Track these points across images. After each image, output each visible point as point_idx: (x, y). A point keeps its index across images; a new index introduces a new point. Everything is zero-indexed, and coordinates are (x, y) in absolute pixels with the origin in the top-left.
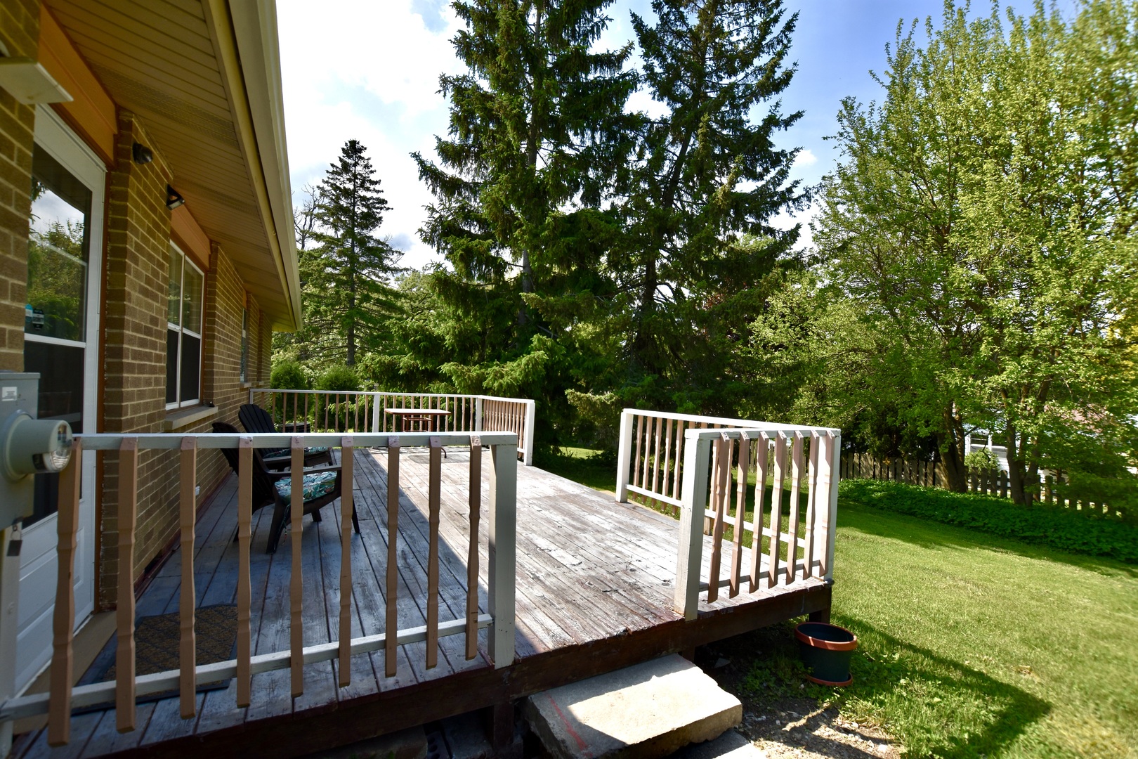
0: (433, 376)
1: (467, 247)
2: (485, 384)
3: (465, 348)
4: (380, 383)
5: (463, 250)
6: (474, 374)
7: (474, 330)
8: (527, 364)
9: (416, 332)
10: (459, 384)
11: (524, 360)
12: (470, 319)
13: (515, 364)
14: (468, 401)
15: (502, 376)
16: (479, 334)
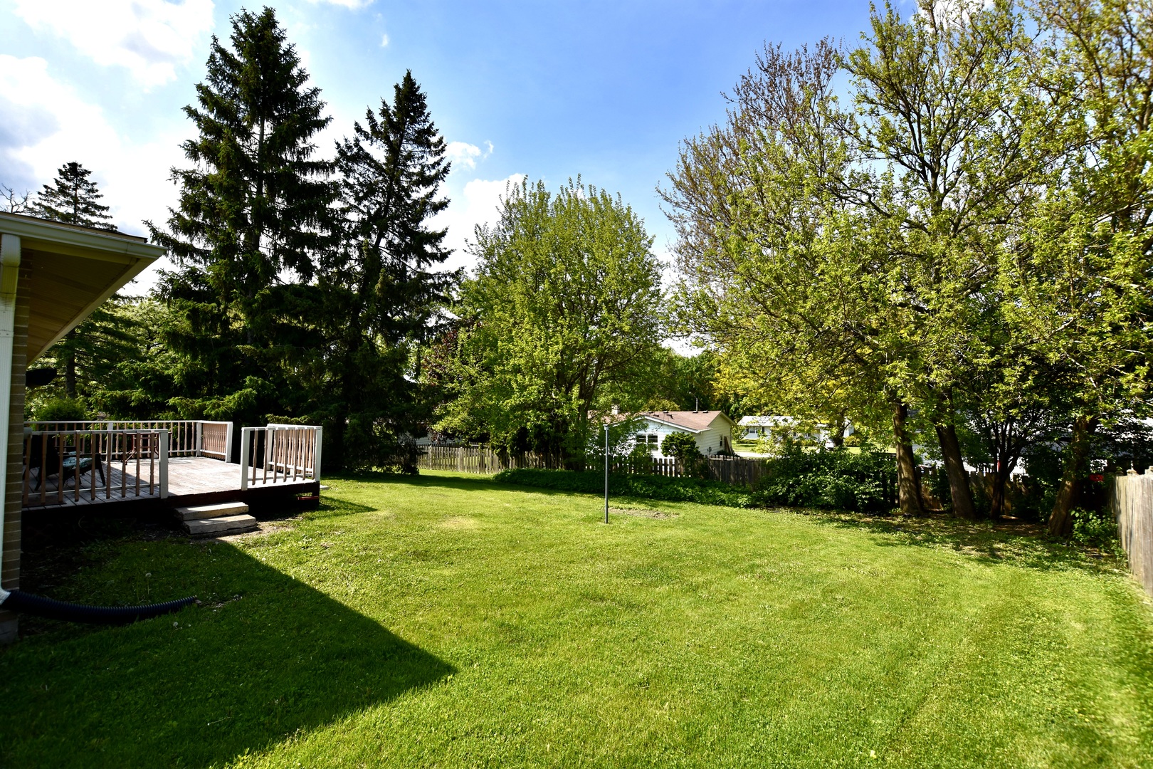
0: (162, 407)
1: (194, 308)
2: (204, 413)
3: (193, 385)
4: (112, 413)
5: (189, 311)
6: (197, 405)
7: (201, 371)
8: (240, 398)
9: (147, 372)
10: (184, 413)
11: (236, 395)
12: (199, 361)
13: (231, 397)
14: (189, 425)
15: (219, 406)
16: (206, 374)
